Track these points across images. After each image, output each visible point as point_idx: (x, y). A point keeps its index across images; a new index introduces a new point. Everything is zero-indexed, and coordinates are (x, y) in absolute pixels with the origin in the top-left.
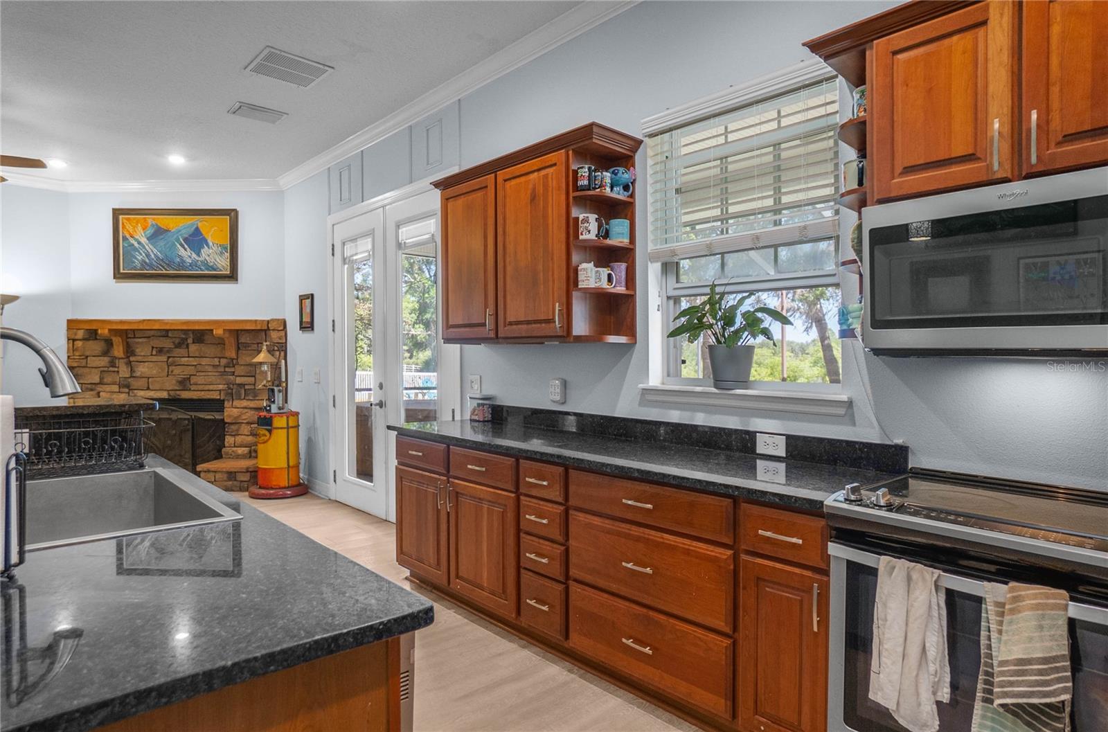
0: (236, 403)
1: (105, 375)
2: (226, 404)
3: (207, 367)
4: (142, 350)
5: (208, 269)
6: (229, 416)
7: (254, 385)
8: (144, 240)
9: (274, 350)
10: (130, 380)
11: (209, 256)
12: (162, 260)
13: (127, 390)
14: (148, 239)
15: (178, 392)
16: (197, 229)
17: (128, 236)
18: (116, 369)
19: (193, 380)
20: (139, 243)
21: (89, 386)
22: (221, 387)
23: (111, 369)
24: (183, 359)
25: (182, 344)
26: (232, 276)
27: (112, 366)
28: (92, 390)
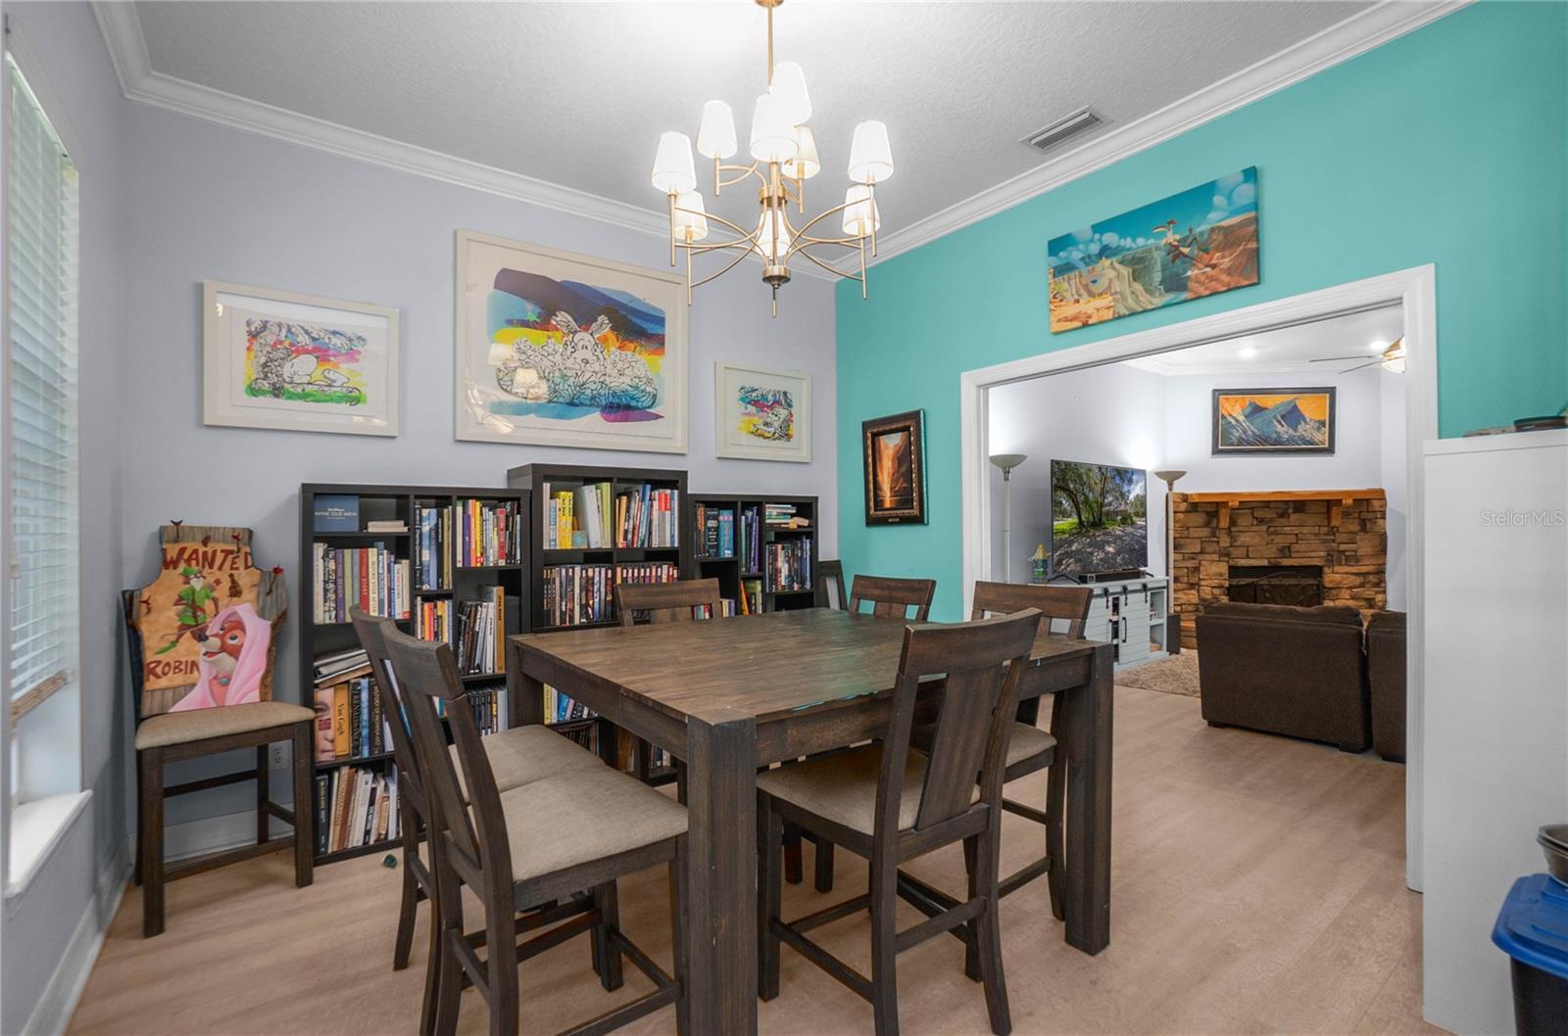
0: (1336, 569)
1: (1205, 545)
2: (1326, 570)
4: (1245, 521)
5: (1304, 444)
6: (1332, 581)
7: (1356, 551)
8: (1241, 418)
9: (1377, 518)
10: (1231, 549)
11: (1305, 431)
12: (1259, 436)
13: (1227, 559)
14: (1246, 417)
15: (1279, 560)
16: (1295, 406)
17: (1226, 414)
18: (1216, 539)
19: (1295, 547)
20: (1237, 421)
21: (1190, 556)
22: (1322, 554)
23: (1212, 539)
24: (1285, 529)
25: (1283, 515)
26: (1330, 450)
27: (1214, 537)
28: (1193, 559)
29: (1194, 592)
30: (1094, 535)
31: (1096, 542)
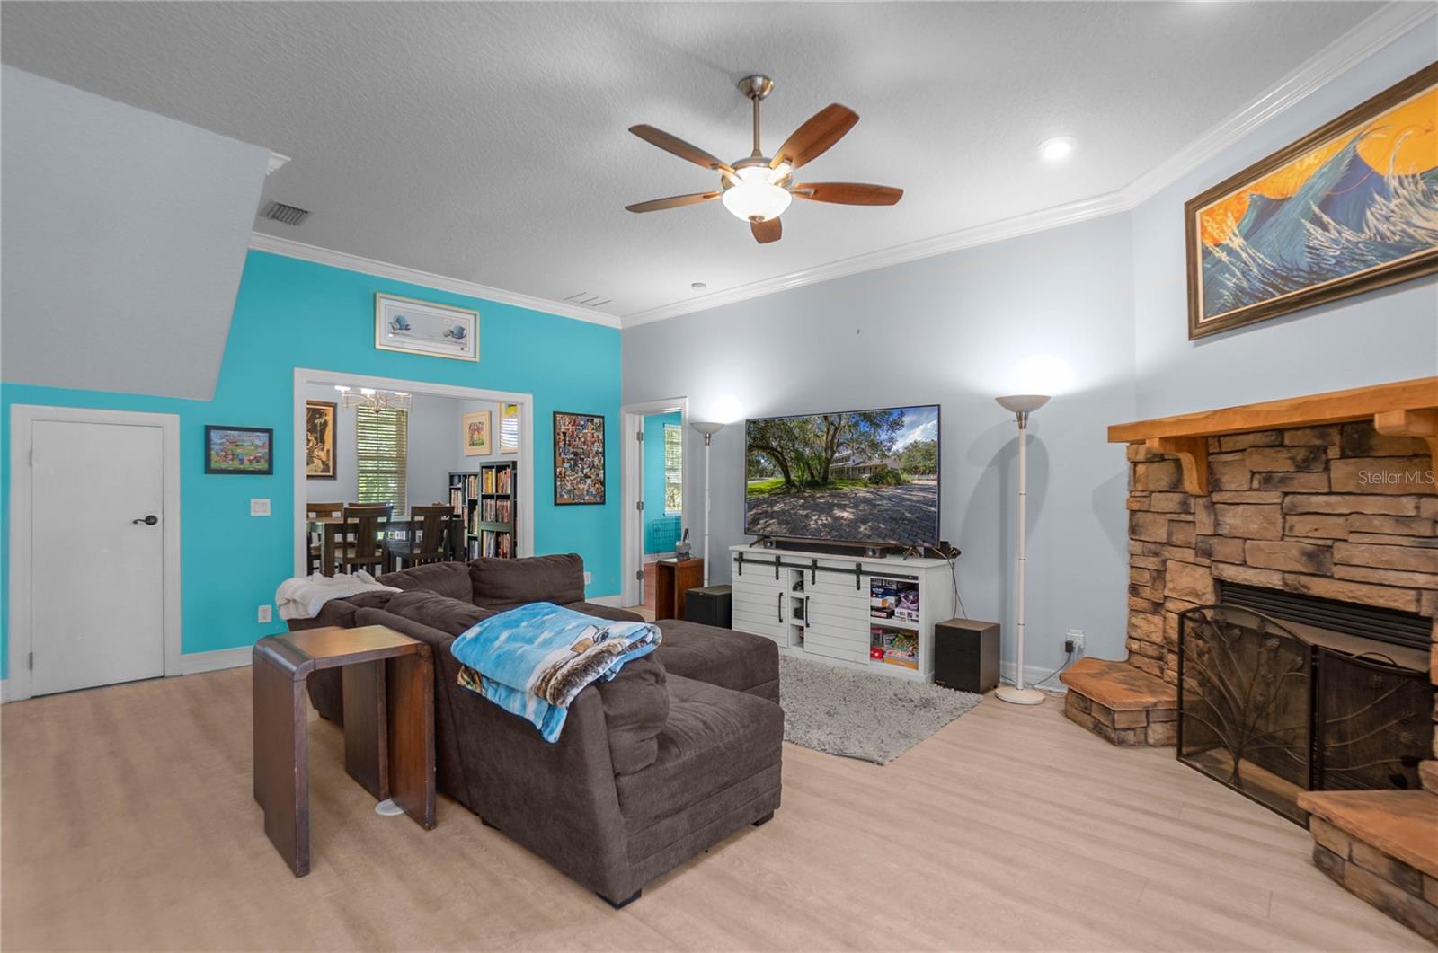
1: (1175, 528)
3: (1377, 521)
4: (1234, 479)
5: (1385, 257)
8: (1237, 243)
10: (1213, 541)
11: (1387, 219)
12: (1274, 273)
13: (1206, 561)
14: (1246, 237)
15: (1304, 579)
16: (1355, 162)
17: (1210, 245)
18: (1190, 518)
19: (1341, 552)
20: (1230, 252)
21: (1153, 547)
22: (1421, 580)
23: (1184, 517)
24: (1315, 499)
25: (1314, 459)
27: (1186, 513)
28: (1156, 554)
29: (1157, 619)
30: (812, 496)
31: (817, 504)
